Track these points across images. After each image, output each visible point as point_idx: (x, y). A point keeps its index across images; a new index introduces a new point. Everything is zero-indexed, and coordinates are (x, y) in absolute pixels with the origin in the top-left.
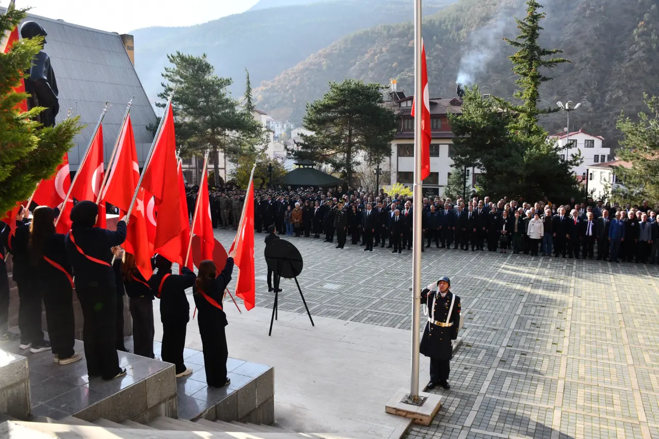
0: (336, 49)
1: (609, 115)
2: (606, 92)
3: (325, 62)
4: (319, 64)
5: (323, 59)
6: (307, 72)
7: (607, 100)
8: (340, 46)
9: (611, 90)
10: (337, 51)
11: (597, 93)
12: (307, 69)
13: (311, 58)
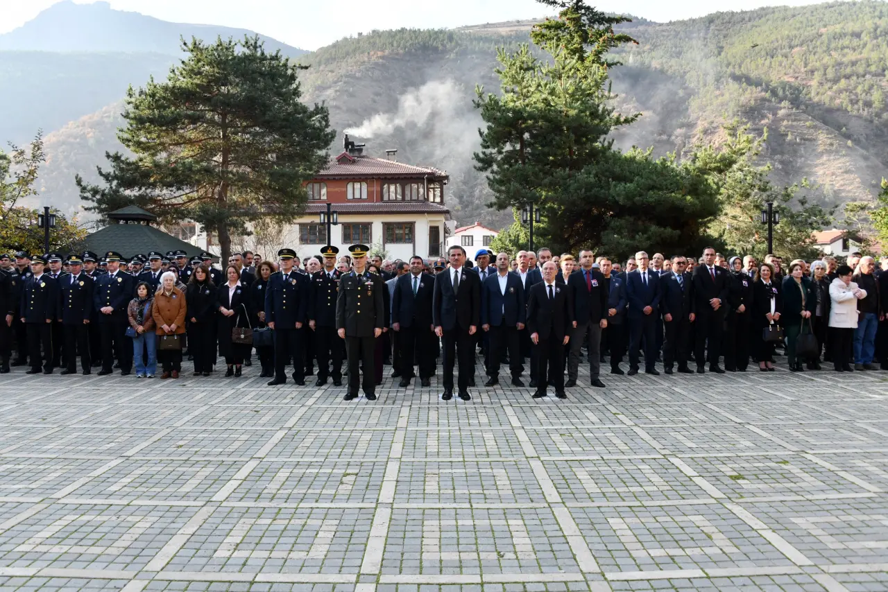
0: (109, 117)
1: (480, 214)
2: (476, 185)
3: (91, 134)
4: (83, 137)
5: (90, 130)
6: (64, 147)
7: (476, 196)
8: (115, 113)
9: (481, 184)
10: (111, 119)
11: (464, 187)
12: (63, 143)
13: (71, 127)
